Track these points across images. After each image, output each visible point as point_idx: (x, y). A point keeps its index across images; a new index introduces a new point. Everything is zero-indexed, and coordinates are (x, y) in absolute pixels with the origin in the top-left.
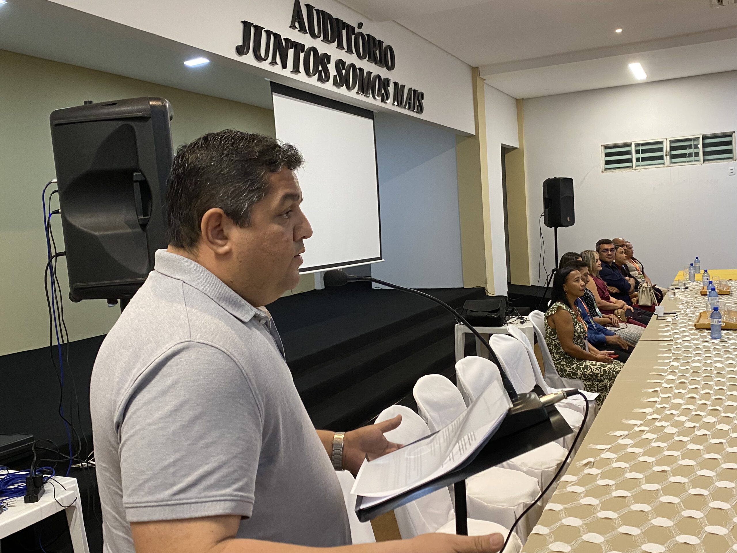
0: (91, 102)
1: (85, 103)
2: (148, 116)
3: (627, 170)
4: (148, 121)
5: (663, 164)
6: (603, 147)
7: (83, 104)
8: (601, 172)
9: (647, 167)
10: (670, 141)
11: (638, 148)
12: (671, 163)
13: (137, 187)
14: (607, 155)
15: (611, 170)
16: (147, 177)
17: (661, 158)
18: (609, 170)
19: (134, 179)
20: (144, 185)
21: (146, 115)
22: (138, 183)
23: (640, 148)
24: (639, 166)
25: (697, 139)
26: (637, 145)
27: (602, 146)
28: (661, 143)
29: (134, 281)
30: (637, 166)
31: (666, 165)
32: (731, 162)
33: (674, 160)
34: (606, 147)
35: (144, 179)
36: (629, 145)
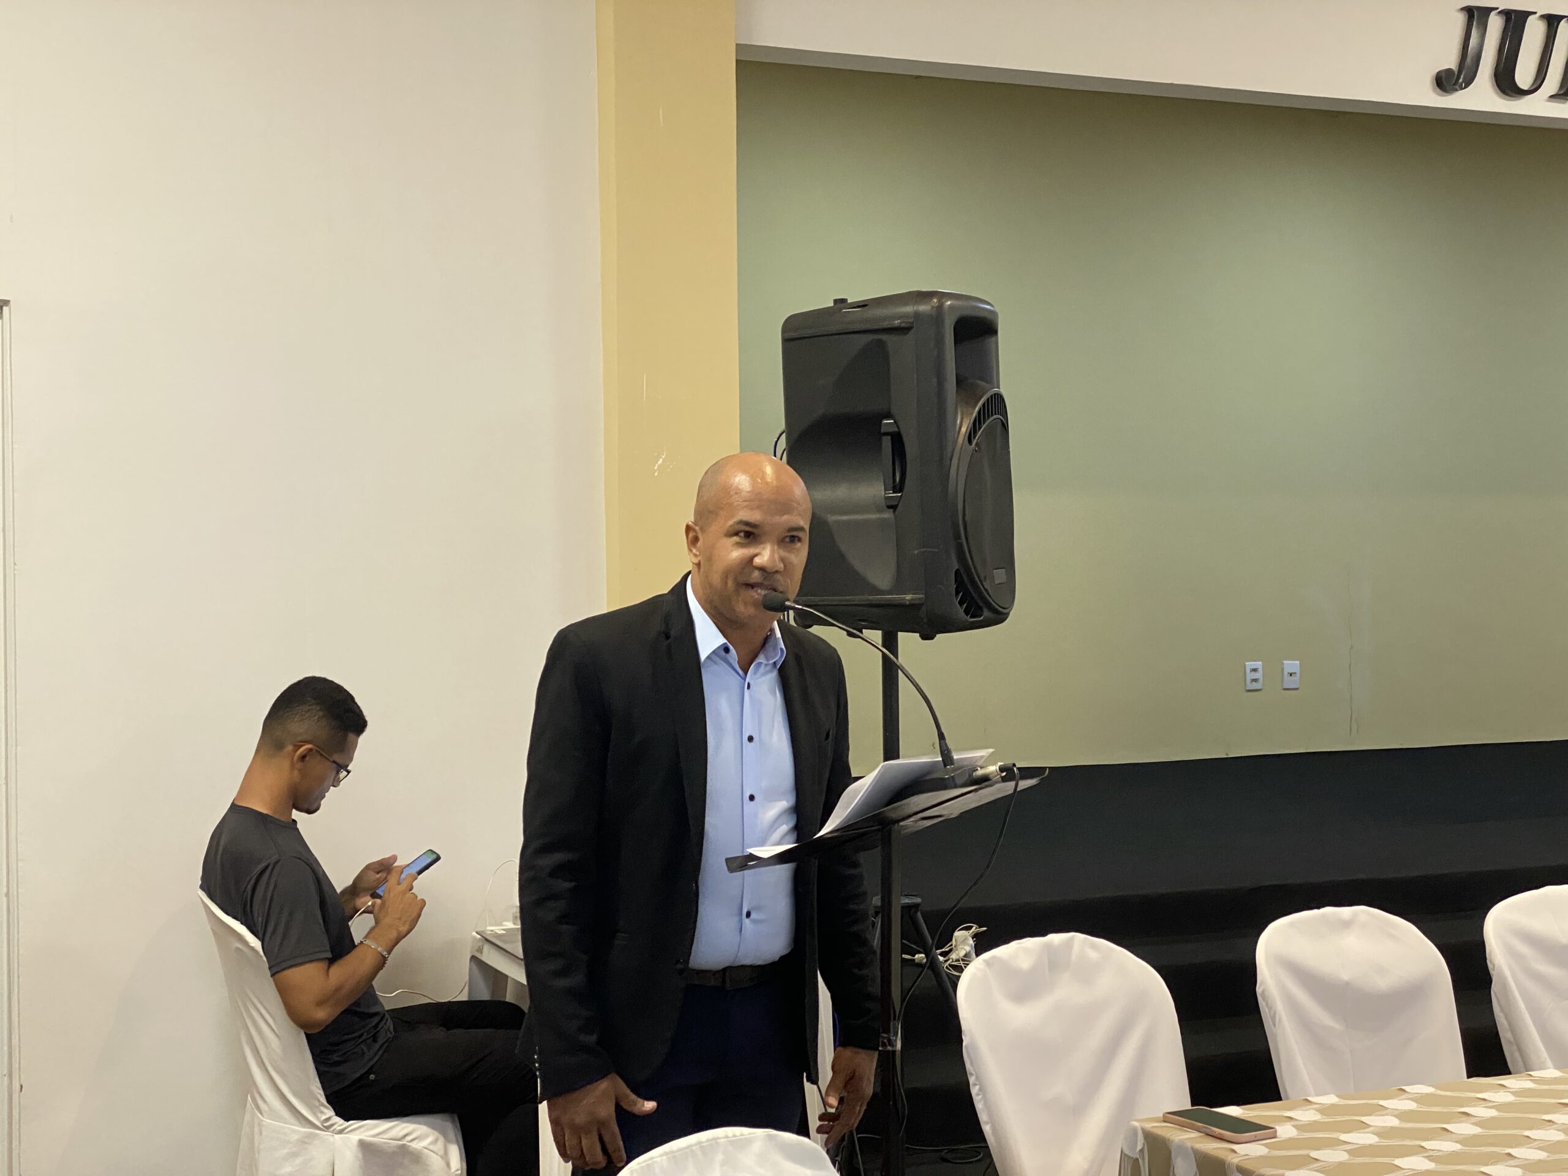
0: (843, 301)
1: (836, 301)
2: (909, 325)
4: (907, 333)
7: (831, 304)
13: (887, 442)
16: (901, 427)
19: (882, 431)
20: (897, 440)
21: (903, 325)
22: (889, 437)
29: (870, 600)
35: (896, 430)
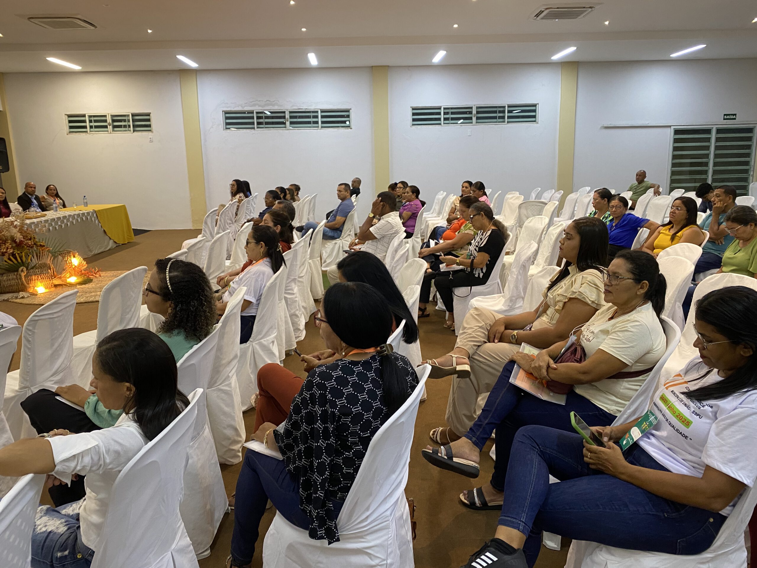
3: (84, 134)
5: (108, 131)
6: (66, 116)
8: (66, 134)
9: (97, 133)
10: (111, 115)
11: (91, 119)
12: (113, 131)
14: (70, 122)
15: (74, 133)
17: (106, 127)
18: (72, 133)
23: (92, 119)
24: (93, 131)
25: (128, 115)
26: (90, 116)
27: (65, 115)
28: (105, 116)
30: (91, 131)
31: (109, 132)
32: (150, 133)
33: (116, 129)
34: (69, 116)
36: (84, 116)
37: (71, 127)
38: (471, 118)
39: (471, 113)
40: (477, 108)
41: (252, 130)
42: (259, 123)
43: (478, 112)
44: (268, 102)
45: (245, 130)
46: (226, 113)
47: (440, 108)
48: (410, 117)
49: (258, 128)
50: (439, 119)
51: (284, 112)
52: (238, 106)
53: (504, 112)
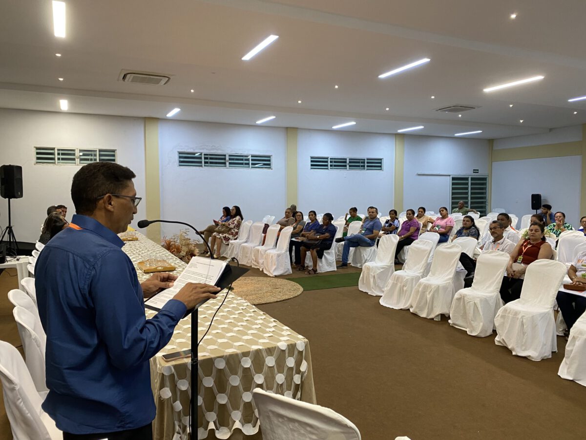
3: (52, 165)
5: (75, 163)
6: (35, 149)
8: (34, 164)
9: (65, 164)
10: (79, 150)
11: (59, 152)
12: (80, 163)
14: (38, 153)
15: (40, 164)
17: (74, 159)
23: (61, 152)
24: (60, 163)
25: (96, 151)
26: (59, 150)
27: (35, 147)
28: (74, 150)
30: (58, 163)
31: (77, 164)
33: (82, 162)
34: (37, 148)
36: (53, 149)
37: (38, 158)
38: (346, 166)
39: (346, 162)
40: (350, 159)
41: (201, 168)
42: (205, 163)
43: (350, 162)
44: (213, 147)
45: (194, 168)
46: (180, 153)
47: (327, 158)
48: (310, 163)
49: (205, 166)
50: (327, 166)
51: (225, 155)
52: (191, 149)
53: (364, 163)
